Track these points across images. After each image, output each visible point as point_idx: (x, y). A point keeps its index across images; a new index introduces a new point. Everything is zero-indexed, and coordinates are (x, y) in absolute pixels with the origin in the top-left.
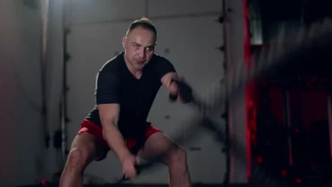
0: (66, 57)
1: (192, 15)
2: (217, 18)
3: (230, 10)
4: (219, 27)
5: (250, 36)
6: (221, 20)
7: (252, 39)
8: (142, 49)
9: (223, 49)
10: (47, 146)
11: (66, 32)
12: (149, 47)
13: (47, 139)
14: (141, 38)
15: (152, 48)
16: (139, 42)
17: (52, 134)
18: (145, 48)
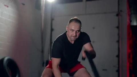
0: (52, 30)
1: (105, 13)
2: (115, 14)
3: (121, 11)
4: (117, 18)
5: (131, 21)
6: (117, 15)
7: (131, 23)
8: (75, 32)
9: (118, 27)
10: (43, 66)
11: (52, 20)
12: (78, 31)
13: (43, 63)
14: (74, 26)
15: (79, 31)
16: (73, 29)
17: (45, 62)
18: (76, 32)
